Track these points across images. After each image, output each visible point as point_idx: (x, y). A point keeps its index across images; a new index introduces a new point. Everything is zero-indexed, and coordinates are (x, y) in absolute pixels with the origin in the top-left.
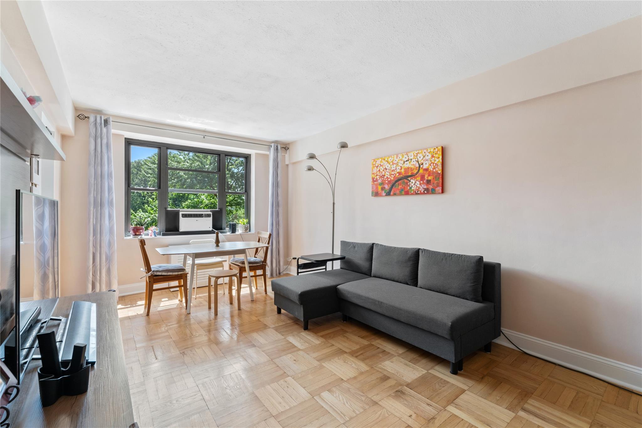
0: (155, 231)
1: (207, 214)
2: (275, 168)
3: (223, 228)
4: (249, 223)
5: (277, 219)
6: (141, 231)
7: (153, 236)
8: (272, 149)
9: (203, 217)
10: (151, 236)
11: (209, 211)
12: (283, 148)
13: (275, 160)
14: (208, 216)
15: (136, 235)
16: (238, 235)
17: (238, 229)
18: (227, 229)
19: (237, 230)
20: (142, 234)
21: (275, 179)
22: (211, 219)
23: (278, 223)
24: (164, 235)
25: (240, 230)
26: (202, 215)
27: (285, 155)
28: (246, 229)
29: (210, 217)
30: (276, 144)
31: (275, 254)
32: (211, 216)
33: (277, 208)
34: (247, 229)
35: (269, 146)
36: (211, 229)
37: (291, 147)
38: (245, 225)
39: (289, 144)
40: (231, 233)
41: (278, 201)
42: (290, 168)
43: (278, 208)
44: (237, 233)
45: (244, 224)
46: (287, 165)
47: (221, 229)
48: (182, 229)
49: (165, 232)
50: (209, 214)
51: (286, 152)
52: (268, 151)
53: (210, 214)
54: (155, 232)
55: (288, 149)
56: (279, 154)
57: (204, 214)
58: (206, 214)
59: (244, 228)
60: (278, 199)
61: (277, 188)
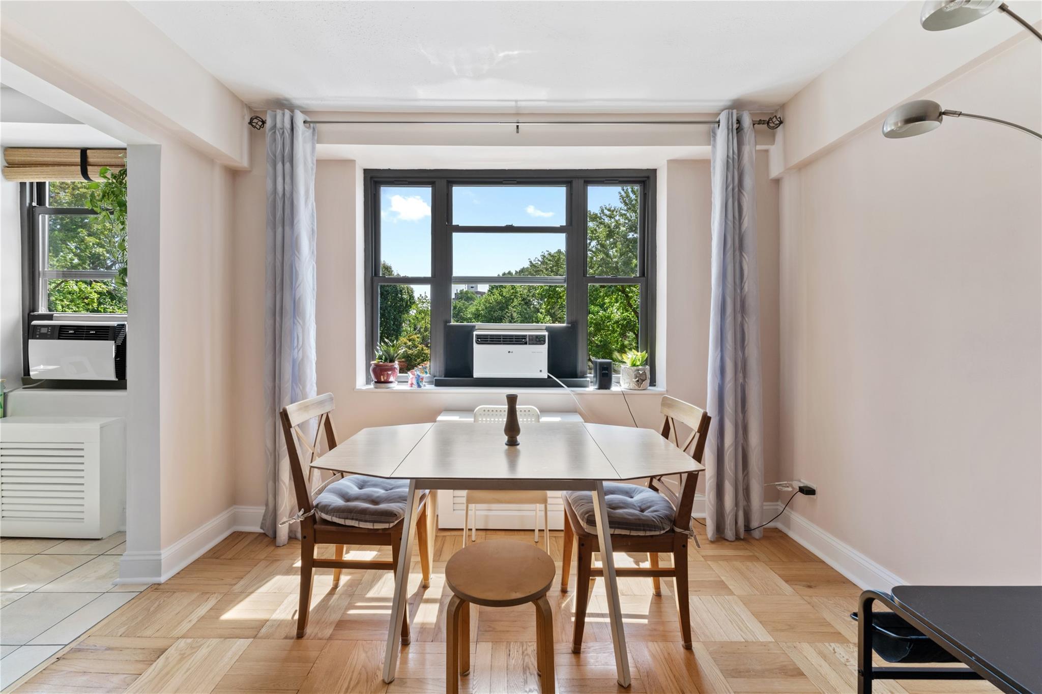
0: (419, 374)
1: (537, 336)
2: (733, 189)
3: (579, 374)
4: (651, 361)
5: (740, 353)
6: (390, 373)
7: (415, 387)
8: (722, 134)
9: (526, 343)
10: (412, 387)
11: (544, 328)
12: (760, 122)
13: (731, 161)
14: (538, 340)
15: (379, 382)
16: (616, 394)
17: (619, 378)
18: (590, 376)
19: (613, 380)
20: (391, 379)
21: (730, 224)
22: (543, 349)
23: (742, 368)
24: (438, 383)
25: (622, 383)
26: (524, 337)
27: (767, 151)
28: (640, 380)
29: (544, 344)
30: (735, 111)
31: (733, 467)
32: (545, 341)
33: (739, 319)
34: (643, 381)
35: (712, 125)
36: (545, 375)
37: (791, 117)
38: (635, 368)
39: (783, 106)
40: (596, 387)
41: (741, 297)
42: (788, 190)
43: (743, 317)
44: (614, 388)
45: (634, 365)
46: (777, 182)
47: (575, 375)
48: (479, 372)
49: (445, 377)
50: (539, 336)
51: (774, 136)
52: (709, 145)
53: (544, 336)
54: (419, 376)
55: (781, 122)
56: (747, 149)
57: (529, 336)
58: (532, 336)
59: (634, 376)
60: (742, 289)
61: (737, 253)
